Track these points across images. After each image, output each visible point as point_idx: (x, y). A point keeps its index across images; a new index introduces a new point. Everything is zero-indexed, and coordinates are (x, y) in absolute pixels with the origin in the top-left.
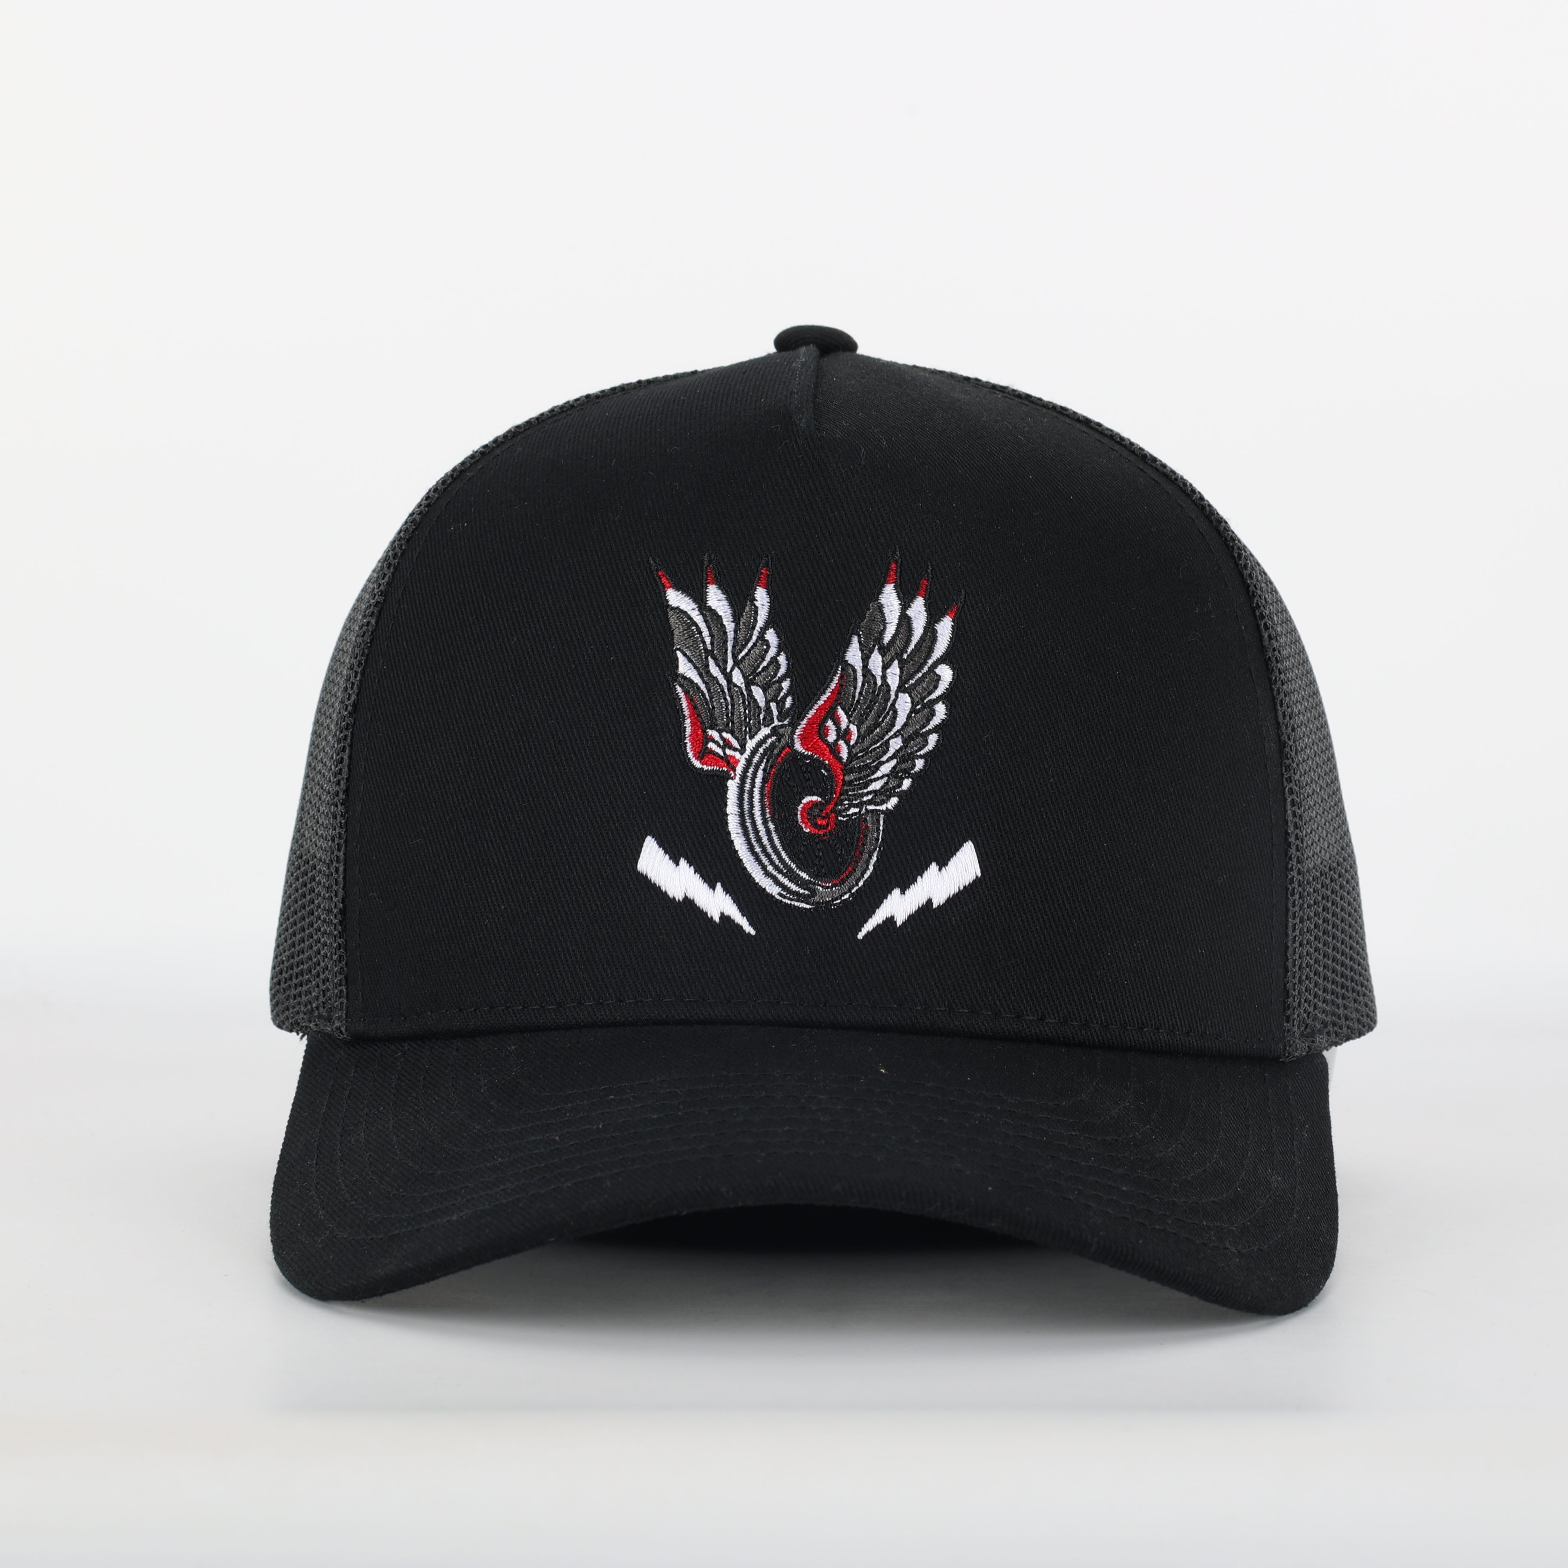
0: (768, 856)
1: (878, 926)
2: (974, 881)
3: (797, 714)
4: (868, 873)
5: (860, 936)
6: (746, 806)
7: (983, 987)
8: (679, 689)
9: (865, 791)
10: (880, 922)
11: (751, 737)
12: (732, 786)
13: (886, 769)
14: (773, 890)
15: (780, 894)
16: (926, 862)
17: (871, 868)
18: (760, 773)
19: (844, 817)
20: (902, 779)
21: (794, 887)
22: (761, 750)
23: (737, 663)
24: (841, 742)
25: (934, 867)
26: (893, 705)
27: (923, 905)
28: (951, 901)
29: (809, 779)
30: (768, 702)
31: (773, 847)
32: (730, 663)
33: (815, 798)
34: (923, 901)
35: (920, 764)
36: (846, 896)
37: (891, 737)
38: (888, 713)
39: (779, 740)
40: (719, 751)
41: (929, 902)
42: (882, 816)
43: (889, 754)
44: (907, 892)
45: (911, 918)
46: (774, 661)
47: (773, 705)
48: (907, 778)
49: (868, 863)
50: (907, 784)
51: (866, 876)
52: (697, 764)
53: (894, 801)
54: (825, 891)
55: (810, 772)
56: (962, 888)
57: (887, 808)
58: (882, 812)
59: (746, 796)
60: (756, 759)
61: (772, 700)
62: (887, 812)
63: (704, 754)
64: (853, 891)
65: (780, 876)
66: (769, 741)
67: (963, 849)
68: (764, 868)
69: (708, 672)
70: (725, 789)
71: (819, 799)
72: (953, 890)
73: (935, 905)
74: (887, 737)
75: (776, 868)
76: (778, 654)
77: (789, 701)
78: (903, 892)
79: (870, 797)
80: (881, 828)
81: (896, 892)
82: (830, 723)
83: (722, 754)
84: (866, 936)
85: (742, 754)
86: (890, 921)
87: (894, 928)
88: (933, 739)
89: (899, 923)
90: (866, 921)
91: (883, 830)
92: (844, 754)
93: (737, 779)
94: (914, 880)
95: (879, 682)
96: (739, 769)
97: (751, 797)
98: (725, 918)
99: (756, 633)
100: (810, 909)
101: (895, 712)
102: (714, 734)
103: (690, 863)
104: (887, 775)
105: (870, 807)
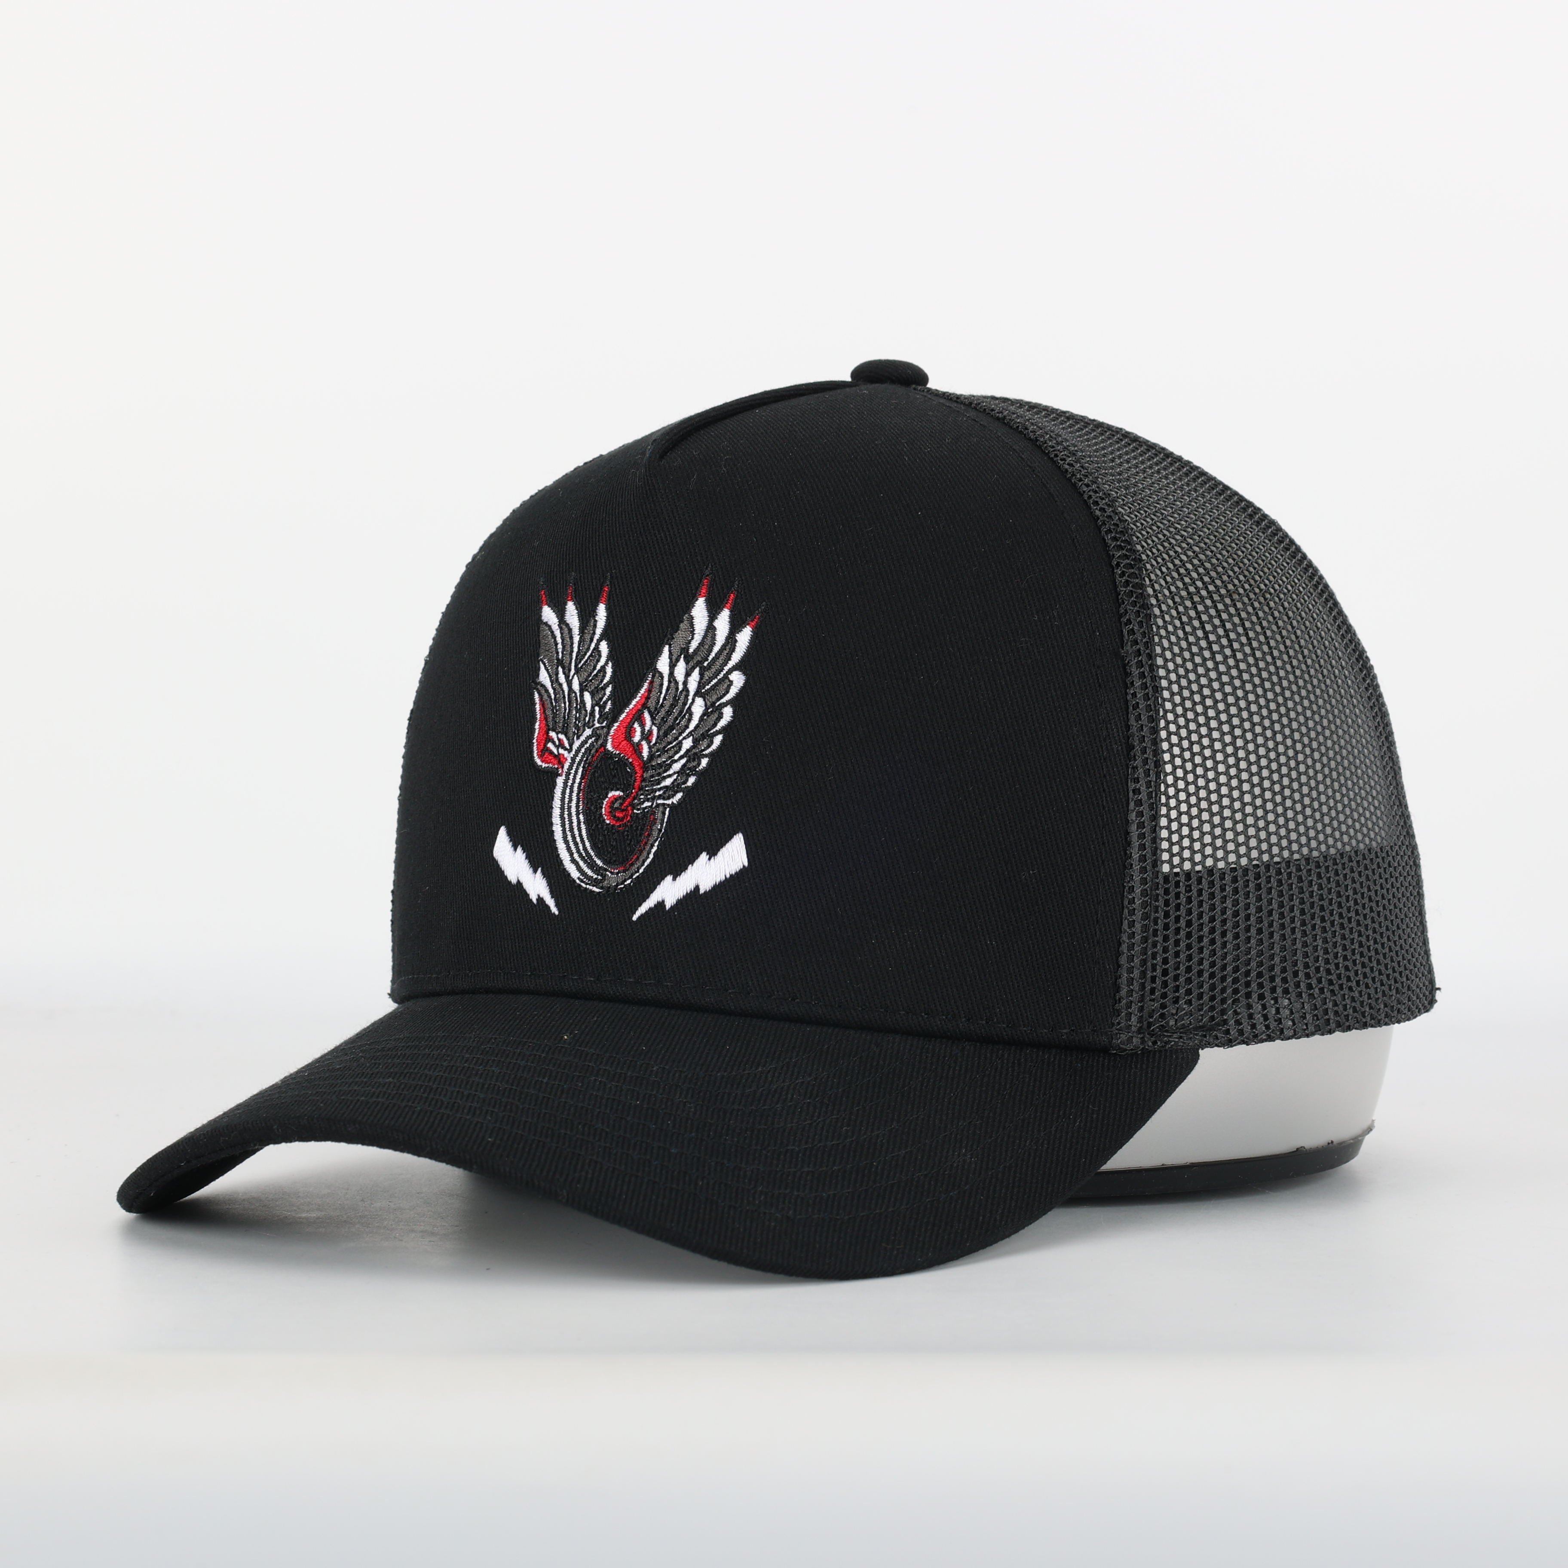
0: (576, 844)
1: (650, 909)
2: (741, 870)
3: (613, 717)
4: (649, 861)
5: (635, 918)
6: (567, 800)
7: (738, 968)
8: (536, 696)
9: (659, 787)
10: (652, 905)
11: (578, 738)
12: (560, 781)
13: (677, 767)
14: (575, 874)
15: (579, 878)
16: (697, 852)
17: (651, 856)
18: (581, 770)
19: (638, 810)
20: (689, 776)
21: (590, 873)
22: (583, 750)
23: (577, 671)
24: (644, 743)
25: (704, 856)
26: (690, 708)
27: (691, 891)
28: (718, 888)
29: (615, 776)
30: (593, 707)
31: (581, 835)
32: (573, 672)
33: (617, 793)
34: (690, 887)
35: (704, 762)
36: (629, 882)
37: (684, 738)
38: (685, 715)
39: (596, 741)
40: (555, 751)
41: (697, 888)
42: (668, 809)
43: (682, 753)
44: (678, 878)
45: (680, 902)
46: (603, 669)
47: (597, 709)
48: (693, 775)
49: (649, 853)
50: (692, 780)
51: (646, 864)
52: (538, 762)
53: (679, 795)
54: (613, 877)
55: (616, 769)
56: (728, 876)
57: (673, 803)
58: (668, 805)
59: (568, 791)
60: (578, 759)
61: (597, 705)
62: (672, 807)
63: (544, 752)
64: (634, 877)
65: (581, 863)
66: (590, 741)
67: (733, 840)
68: (571, 854)
69: (557, 679)
70: (554, 785)
71: (621, 794)
72: (719, 877)
73: (702, 891)
74: (680, 738)
75: (580, 855)
76: (606, 663)
77: (609, 706)
78: (674, 879)
79: (661, 792)
80: (666, 820)
81: (669, 878)
82: (636, 725)
83: (556, 752)
84: (639, 918)
85: (569, 752)
86: (661, 904)
87: (663, 912)
88: (718, 740)
89: (668, 906)
90: (640, 905)
91: (667, 822)
92: (645, 753)
93: (564, 777)
94: (685, 868)
95: (681, 687)
96: (566, 766)
97: (571, 792)
98: (540, 900)
99: (593, 645)
100: (600, 892)
101: (691, 714)
102: (553, 734)
103: (524, 850)
104: (678, 772)
105: (660, 801)
